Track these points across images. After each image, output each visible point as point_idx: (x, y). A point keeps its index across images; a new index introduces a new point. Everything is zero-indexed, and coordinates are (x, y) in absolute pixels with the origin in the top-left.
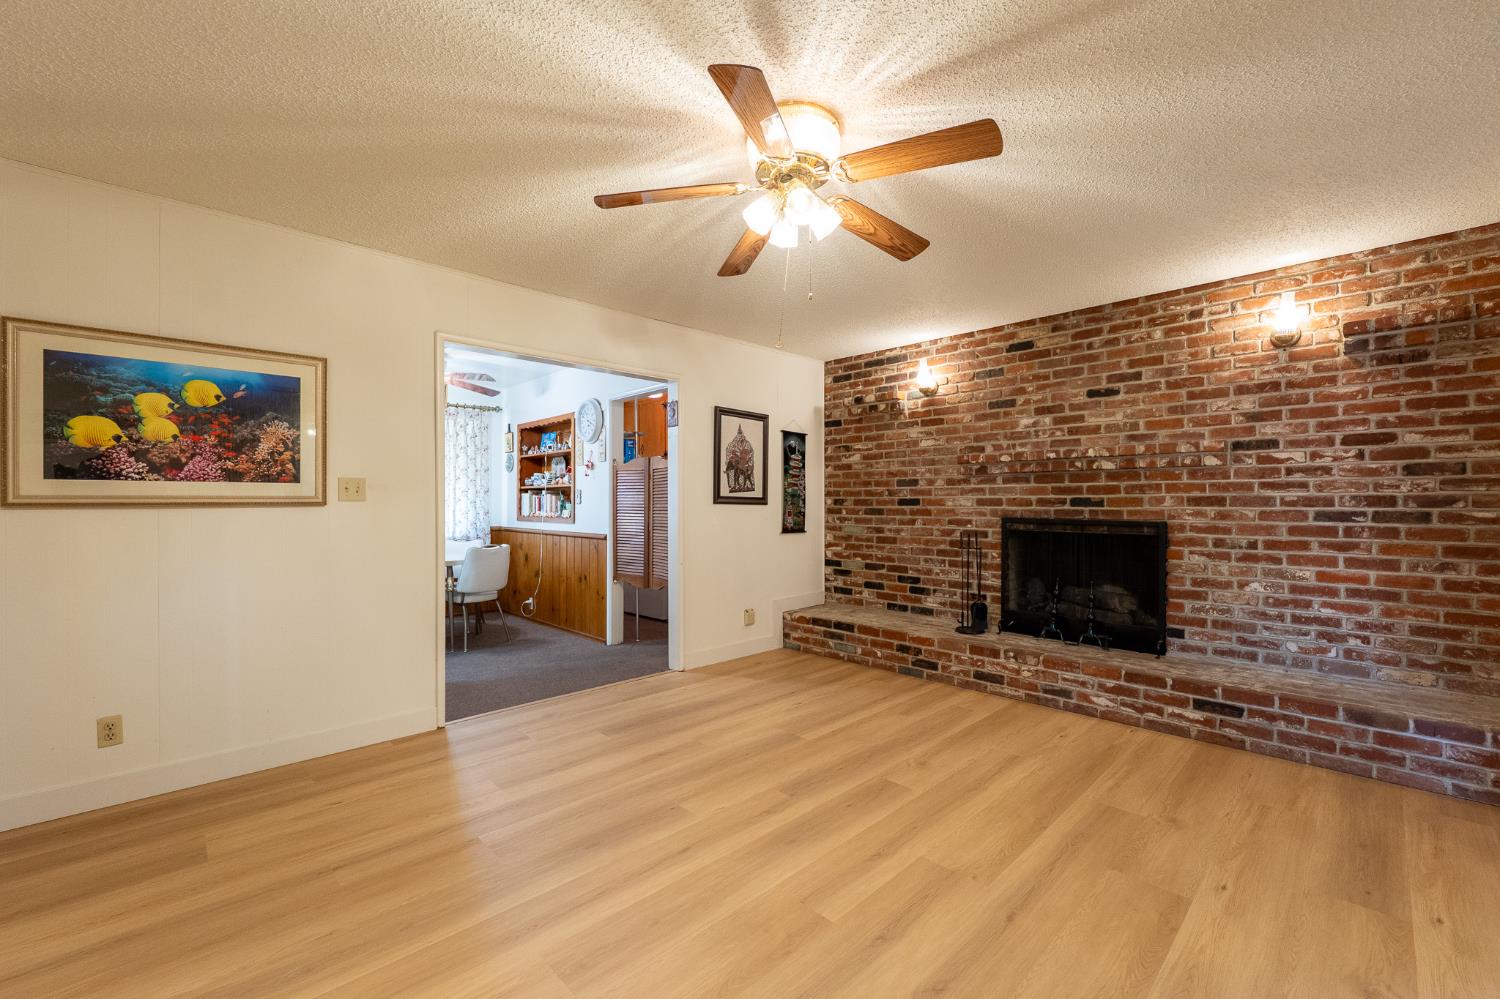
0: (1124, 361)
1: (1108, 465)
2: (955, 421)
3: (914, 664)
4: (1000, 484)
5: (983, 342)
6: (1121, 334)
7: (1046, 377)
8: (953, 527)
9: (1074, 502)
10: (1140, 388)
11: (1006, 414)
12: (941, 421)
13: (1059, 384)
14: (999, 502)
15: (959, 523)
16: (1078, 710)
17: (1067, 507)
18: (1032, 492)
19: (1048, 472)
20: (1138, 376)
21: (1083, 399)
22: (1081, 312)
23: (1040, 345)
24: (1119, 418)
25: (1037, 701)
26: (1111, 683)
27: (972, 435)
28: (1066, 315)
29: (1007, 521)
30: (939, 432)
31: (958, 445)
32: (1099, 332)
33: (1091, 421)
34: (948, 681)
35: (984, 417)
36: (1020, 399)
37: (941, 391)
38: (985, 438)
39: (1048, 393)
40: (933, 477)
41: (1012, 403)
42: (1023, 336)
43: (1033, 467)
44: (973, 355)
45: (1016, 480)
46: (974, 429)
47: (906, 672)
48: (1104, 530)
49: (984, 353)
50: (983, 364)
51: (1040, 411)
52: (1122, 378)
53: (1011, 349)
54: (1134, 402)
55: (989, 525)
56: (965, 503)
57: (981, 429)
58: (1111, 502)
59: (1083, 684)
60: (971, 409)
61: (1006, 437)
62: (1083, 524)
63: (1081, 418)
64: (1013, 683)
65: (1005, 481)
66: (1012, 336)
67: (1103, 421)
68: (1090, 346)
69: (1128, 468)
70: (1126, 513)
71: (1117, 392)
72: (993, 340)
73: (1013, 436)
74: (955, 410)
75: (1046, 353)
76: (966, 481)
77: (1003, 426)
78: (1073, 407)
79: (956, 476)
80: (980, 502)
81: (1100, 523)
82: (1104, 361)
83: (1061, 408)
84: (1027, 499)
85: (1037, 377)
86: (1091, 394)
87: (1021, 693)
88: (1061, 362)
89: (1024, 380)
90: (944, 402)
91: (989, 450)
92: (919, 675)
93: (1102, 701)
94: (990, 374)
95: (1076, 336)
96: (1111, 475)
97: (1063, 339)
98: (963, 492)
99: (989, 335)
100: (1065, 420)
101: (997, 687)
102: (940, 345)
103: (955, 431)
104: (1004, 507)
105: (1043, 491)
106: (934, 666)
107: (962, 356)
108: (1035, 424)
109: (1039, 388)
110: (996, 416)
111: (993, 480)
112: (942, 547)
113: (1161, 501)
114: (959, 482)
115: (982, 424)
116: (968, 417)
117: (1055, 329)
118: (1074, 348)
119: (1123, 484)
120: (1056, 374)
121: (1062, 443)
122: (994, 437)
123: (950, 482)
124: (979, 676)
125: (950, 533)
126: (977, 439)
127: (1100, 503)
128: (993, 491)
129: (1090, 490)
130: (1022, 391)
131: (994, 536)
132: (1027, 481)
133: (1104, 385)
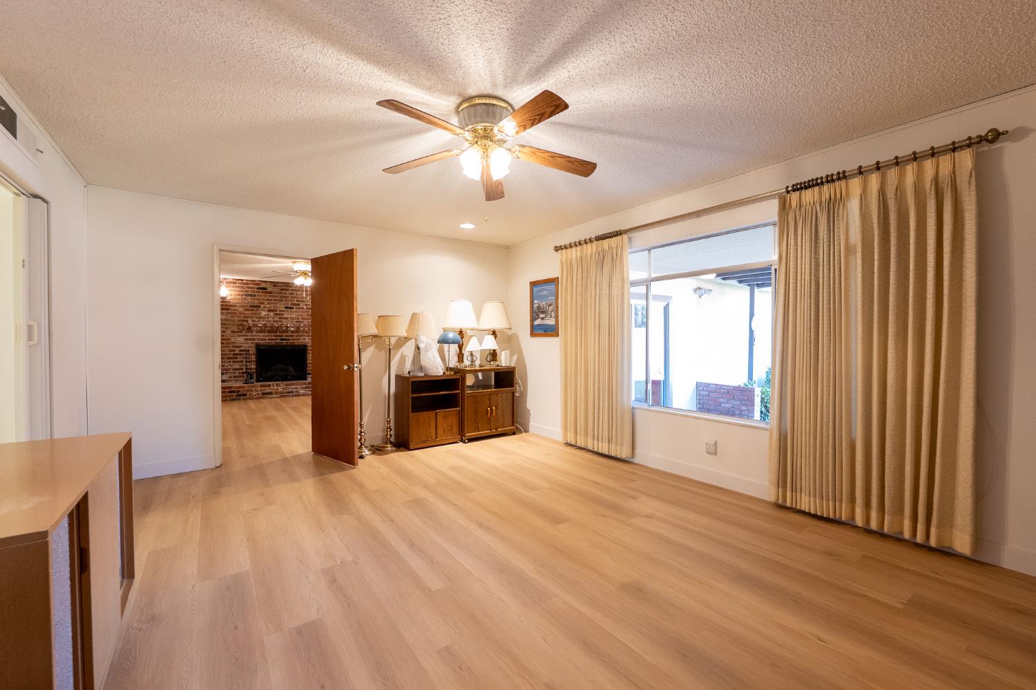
0: (295, 300)
1: (292, 329)
2: (235, 310)
3: (237, 396)
4: (254, 333)
5: (247, 284)
6: (295, 292)
7: (271, 300)
8: (235, 348)
9: (281, 339)
10: (300, 308)
11: (257, 310)
12: (229, 309)
13: (276, 303)
14: (254, 339)
15: (237, 347)
16: (296, 395)
17: (279, 341)
18: (267, 336)
19: (273, 330)
20: (299, 305)
21: (283, 309)
22: (283, 283)
23: (270, 289)
24: (294, 316)
25: (284, 396)
26: (304, 386)
27: (242, 316)
28: (278, 283)
29: (258, 346)
30: (227, 313)
31: (236, 319)
32: (288, 290)
33: (286, 316)
34: (252, 399)
35: (248, 310)
36: (262, 306)
37: (228, 298)
38: (248, 317)
39: (272, 305)
40: (225, 330)
41: (259, 307)
42: (263, 285)
43: (268, 328)
44: (242, 287)
45: (261, 332)
46: (243, 314)
47: (234, 400)
48: (289, 347)
49: (247, 287)
50: (247, 291)
51: (269, 311)
52: (295, 304)
53: (258, 288)
54: (298, 312)
55: (251, 347)
56: (240, 340)
57: (247, 314)
58: (292, 340)
59: (297, 388)
60: (242, 306)
61: (257, 318)
62: (284, 346)
63: (283, 314)
64: (276, 393)
65: (257, 332)
66: (259, 284)
67: (289, 316)
68: (285, 293)
69: (298, 330)
70: (296, 342)
71: (293, 308)
72: (251, 284)
73: (260, 318)
74: (235, 306)
75: (271, 293)
76: (241, 332)
77: (255, 314)
78: (280, 311)
79: (236, 330)
80: (246, 339)
81: (290, 346)
82: (289, 298)
83: (276, 311)
84: (265, 339)
85: (268, 300)
86: (286, 308)
87: (278, 395)
88: (276, 297)
89: (263, 300)
90: (229, 302)
91: (250, 321)
92: (240, 399)
93: (302, 392)
94: (250, 295)
95: (280, 290)
96: (292, 332)
97: (277, 290)
98: (239, 336)
99: (250, 282)
100: (277, 314)
101: (271, 396)
102: (227, 280)
103: (235, 313)
104: (256, 341)
105: (271, 336)
106: (246, 395)
107: (238, 287)
108: (268, 315)
109: (269, 303)
110: (253, 310)
111: (252, 332)
112: (229, 356)
113: (305, 339)
114: (237, 332)
115: (247, 312)
116: (241, 309)
117: (274, 286)
118: (280, 293)
119: (295, 334)
120: (275, 300)
121: (277, 321)
122: (252, 317)
123: (233, 332)
124: (263, 394)
125: (234, 351)
126: (245, 317)
127: (289, 340)
128: (251, 336)
129: (286, 336)
130: (263, 303)
131: (253, 351)
132: (265, 333)
133: (290, 306)
